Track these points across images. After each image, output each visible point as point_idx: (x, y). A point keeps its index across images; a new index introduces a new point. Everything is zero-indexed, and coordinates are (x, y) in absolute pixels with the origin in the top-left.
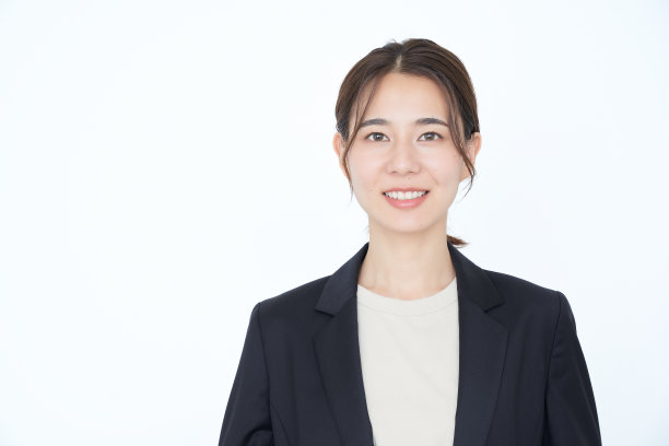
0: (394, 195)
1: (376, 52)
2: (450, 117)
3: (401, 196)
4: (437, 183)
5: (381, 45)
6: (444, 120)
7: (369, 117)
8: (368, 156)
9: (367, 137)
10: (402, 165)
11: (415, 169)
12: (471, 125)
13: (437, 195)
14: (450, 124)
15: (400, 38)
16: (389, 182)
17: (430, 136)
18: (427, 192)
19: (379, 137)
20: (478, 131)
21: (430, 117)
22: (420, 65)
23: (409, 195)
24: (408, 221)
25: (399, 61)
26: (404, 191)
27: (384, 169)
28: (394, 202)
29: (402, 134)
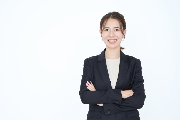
0: (110, 41)
1: (107, 14)
2: (120, 27)
3: (111, 41)
4: (118, 38)
5: (108, 13)
6: (119, 27)
7: (106, 27)
8: (106, 34)
9: (105, 30)
10: (112, 35)
11: (114, 36)
12: (125, 28)
13: (118, 40)
14: (120, 28)
15: (112, 12)
16: (109, 38)
17: (117, 30)
18: (117, 40)
19: (107, 30)
20: (126, 28)
21: (117, 26)
22: (115, 17)
23: (113, 41)
24: (113, 46)
25: (111, 16)
26: (112, 40)
27: (108, 36)
28: (110, 42)
29: (112, 30)
